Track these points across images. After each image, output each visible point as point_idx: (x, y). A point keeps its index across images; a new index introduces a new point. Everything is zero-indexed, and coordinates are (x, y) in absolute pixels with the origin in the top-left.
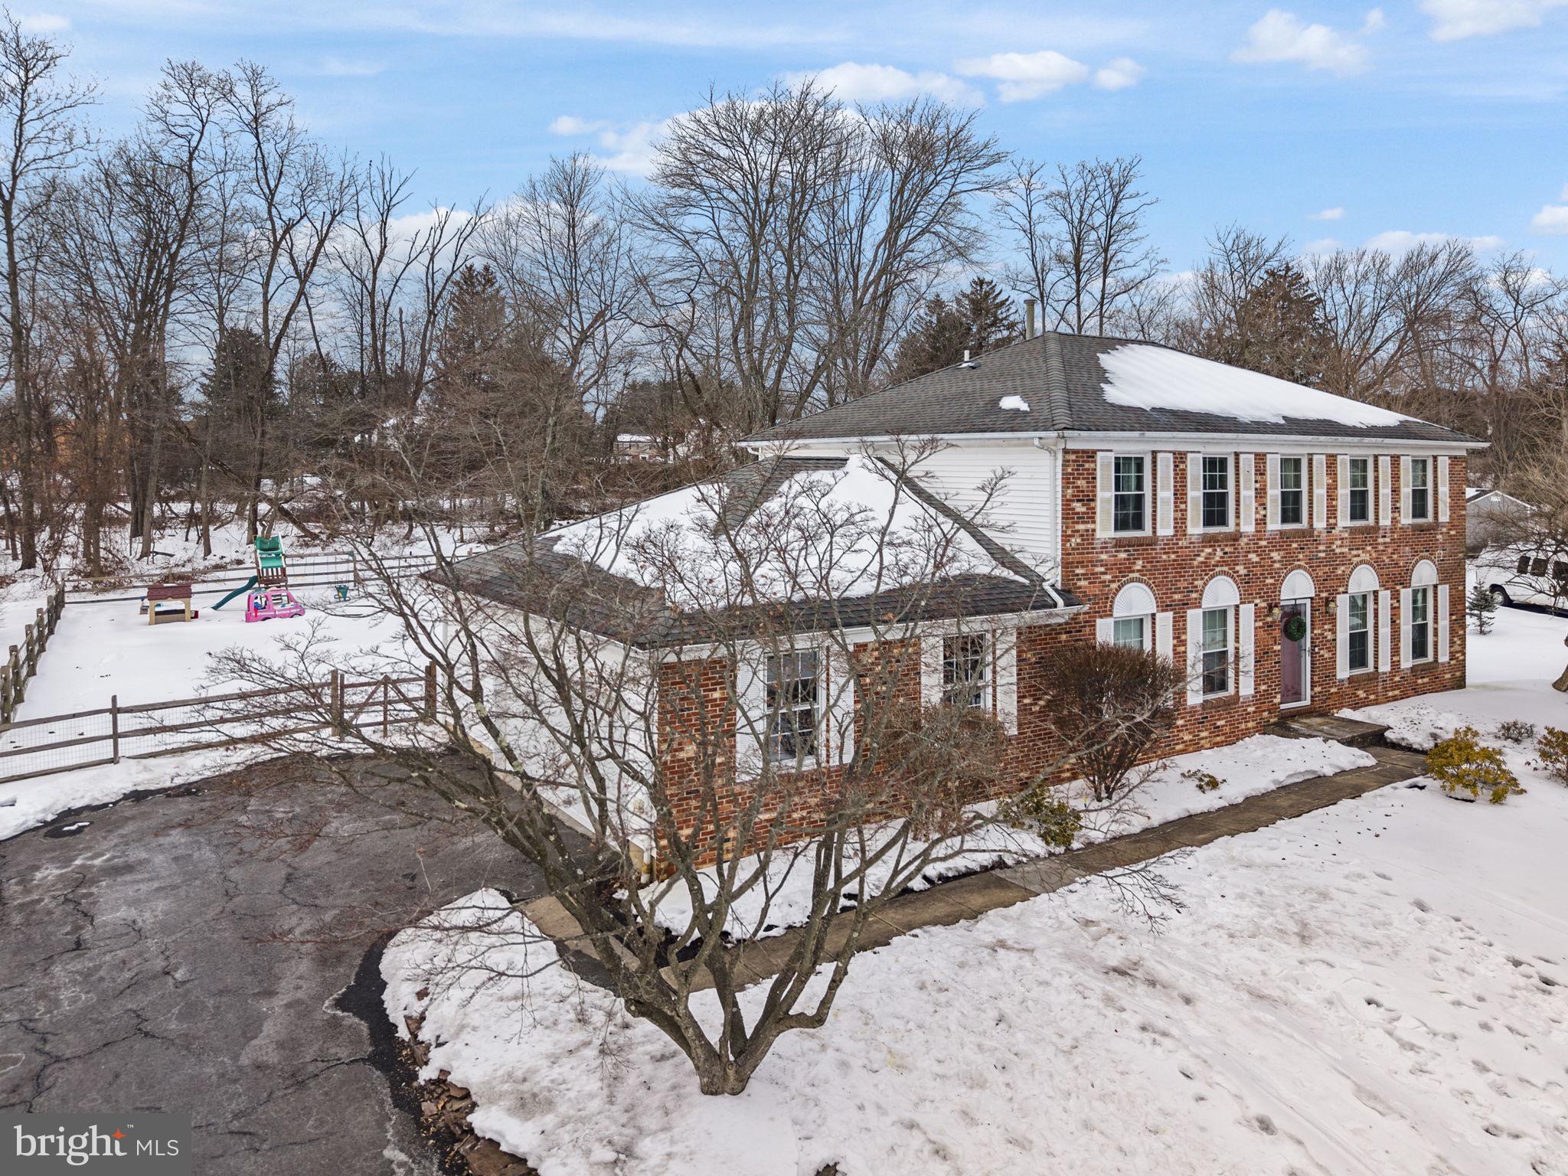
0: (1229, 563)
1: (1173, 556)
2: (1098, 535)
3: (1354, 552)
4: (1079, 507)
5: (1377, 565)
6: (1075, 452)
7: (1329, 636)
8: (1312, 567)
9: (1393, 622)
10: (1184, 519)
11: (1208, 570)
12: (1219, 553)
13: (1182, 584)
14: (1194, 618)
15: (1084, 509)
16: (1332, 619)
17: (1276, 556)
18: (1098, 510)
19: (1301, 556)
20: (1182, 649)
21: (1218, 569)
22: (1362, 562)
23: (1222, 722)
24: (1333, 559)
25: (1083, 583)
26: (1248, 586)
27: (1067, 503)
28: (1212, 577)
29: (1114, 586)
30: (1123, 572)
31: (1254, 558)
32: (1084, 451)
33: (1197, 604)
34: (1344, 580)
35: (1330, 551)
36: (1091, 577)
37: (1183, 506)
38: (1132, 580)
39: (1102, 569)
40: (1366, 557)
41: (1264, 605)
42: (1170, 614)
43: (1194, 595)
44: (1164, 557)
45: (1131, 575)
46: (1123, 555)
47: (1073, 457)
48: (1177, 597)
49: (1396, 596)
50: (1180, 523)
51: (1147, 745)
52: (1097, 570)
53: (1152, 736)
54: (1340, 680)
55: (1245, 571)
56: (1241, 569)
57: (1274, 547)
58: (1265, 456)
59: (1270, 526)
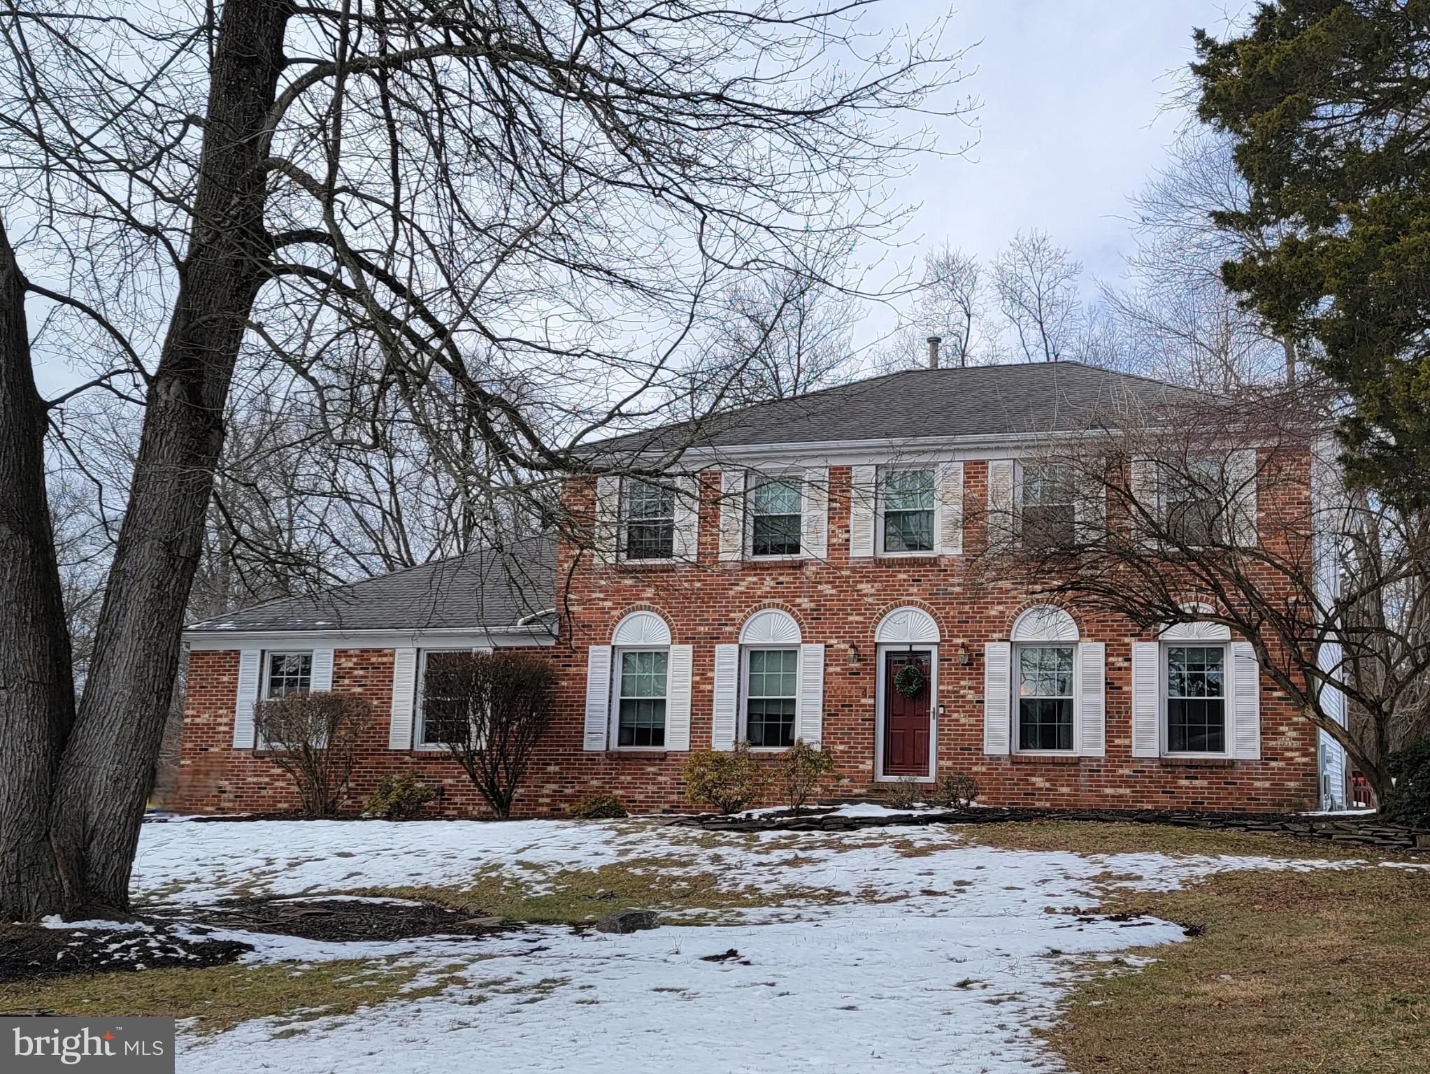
0: (787, 599)
1: (698, 585)
2: (595, 561)
3: (1026, 588)
5: (1075, 605)
7: (971, 695)
8: (935, 605)
9: (1112, 688)
10: (715, 542)
11: (752, 602)
12: (769, 582)
13: (710, 616)
14: (726, 657)
16: (976, 670)
17: (866, 588)
18: (596, 535)
19: (915, 590)
20: (709, 687)
21: (766, 601)
22: (1039, 602)
24: (975, 594)
25: (575, 608)
26: (815, 623)
28: (757, 610)
29: (615, 613)
30: (628, 600)
31: (827, 589)
33: (732, 638)
34: (1005, 625)
35: (970, 579)
36: (589, 604)
37: (714, 531)
38: (640, 608)
39: (601, 596)
40: (1055, 595)
41: (844, 646)
42: (689, 648)
43: (728, 629)
44: (686, 585)
45: (638, 603)
46: (629, 582)
47: (570, 484)
48: (702, 629)
49: (1118, 651)
50: (709, 549)
51: (651, 788)
52: (594, 595)
53: (661, 779)
54: (992, 757)
55: (813, 605)
56: (806, 603)
57: (866, 578)
58: (849, 468)
59: (854, 553)
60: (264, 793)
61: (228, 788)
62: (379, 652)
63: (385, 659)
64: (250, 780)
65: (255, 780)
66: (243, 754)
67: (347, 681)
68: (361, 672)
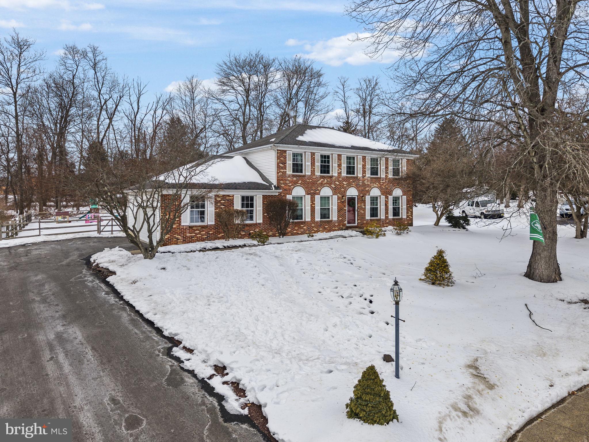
0: (329, 184)
1: (311, 180)
2: (287, 173)
3: (372, 184)
4: (281, 165)
5: (380, 188)
6: (280, 150)
7: (363, 207)
8: (357, 187)
9: (386, 205)
10: (314, 171)
11: (322, 185)
12: (326, 181)
13: (314, 188)
14: (317, 198)
15: (283, 166)
16: (364, 202)
17: (345, 183)
18: (287, 166)
19: (353, 184)
20: (314, 205)
21: (325, 185)
22: (375, 187)
23: (327, 227)
24: (364, 185)
25: (282, 185)
26: (335, 191)
27: (278, 164)
28: (323, 187)
29: (292, 187)
30: (295, 184)
31: (337, 183)
32: (283, 150)
33: (319, 194)
34: (368, 192)
35: (363, 183)
36: (286, 184)
37: (314, 167)
38: (298, 186)
39: (289, 182)
40: (377, 186)
41: (341, 196)
42: (310, 196)
43: (318, 191)
44: (308, 180)
45: (297, 184)
46: (295, 179)
47: (280, 152)
48: (312, 191)
49: (387, 197)
50: (313, 172)
51: (302, 230)
52: (287, 182)
53: (304, 228)
54: (367, 220)
55: (334, 186)
56: (333, 186)
57: (344, 181)
58: (341, 155)
59: (342, 175)
60: (193, 239)
61: (180, 238)
62: (229, 196)
63: (231, 198)
64: (188, 235)
65: (190, 235)
66: (185, 227)
67: (219, 204)
68: (223, 202)
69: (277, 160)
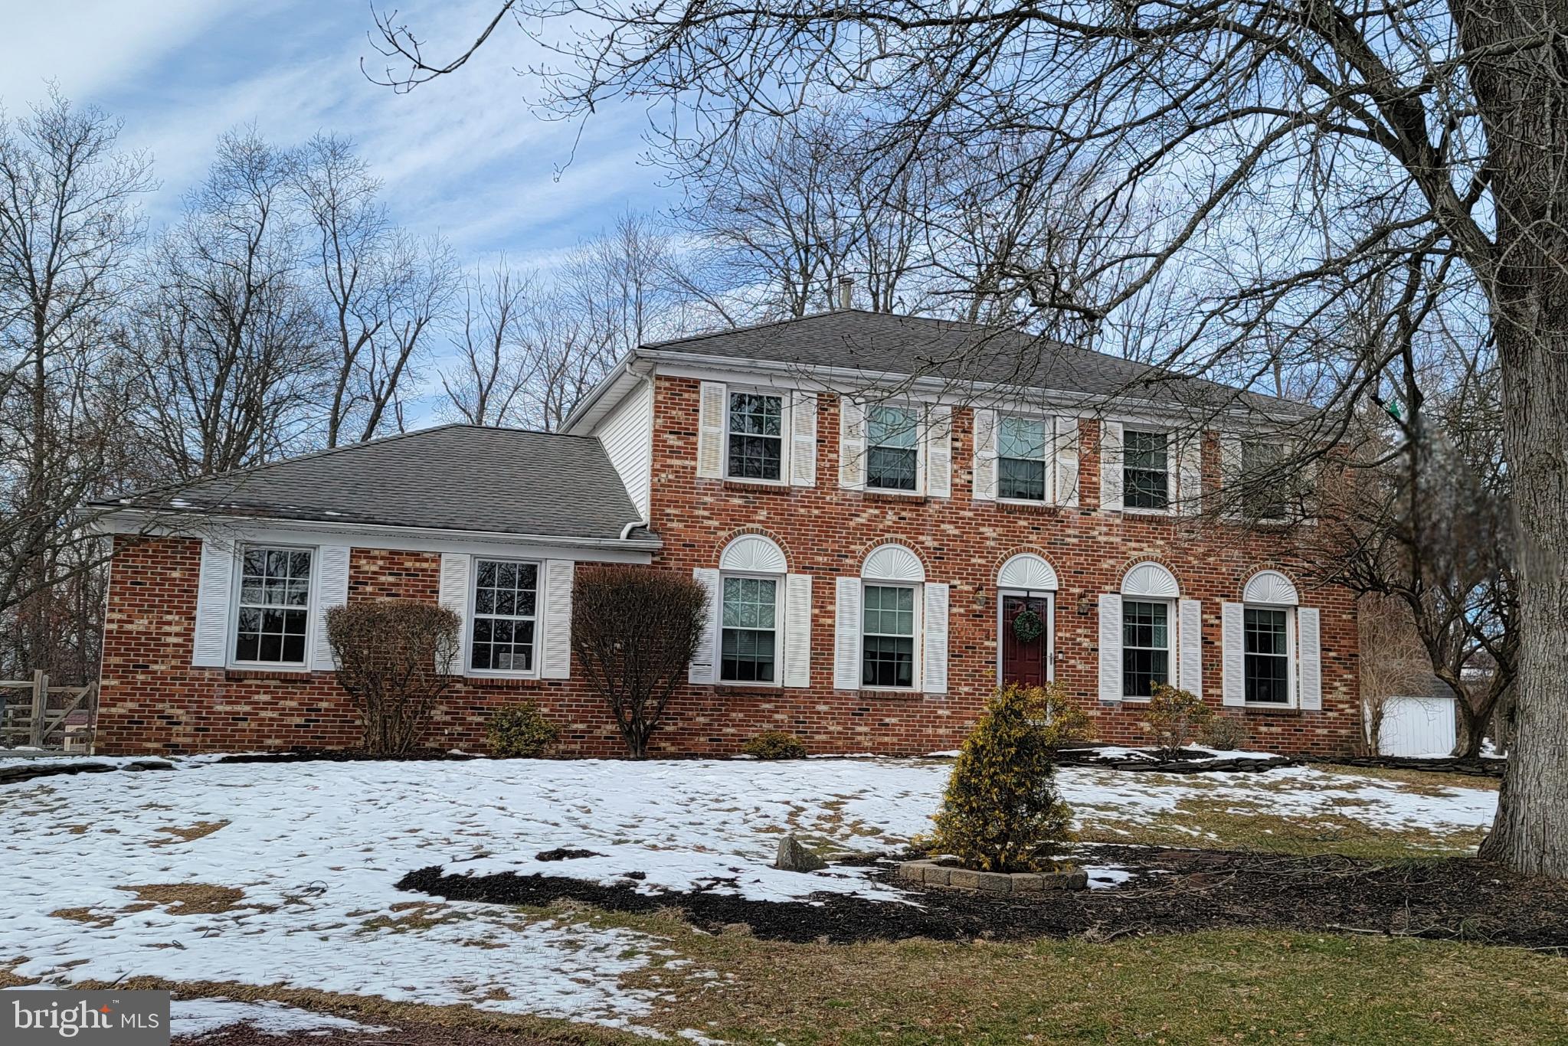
0: (909, 535)
1: (816, 512)
2: (698, 474)
3: (1133, 545)
4: (672, 440)
5: (1176, 564)
6: (668, 379)
7: (1086, 643)
8: (1054, 554)
9: (1207, 642)
10: (834, 469)
11: (872, 535)
12: (891, 517)
13: (830, 546)
14: (848, 593)
15: (680, 443)
16: (1091, 620)
17: (988, 531)
18: (700, 446)
19: (1033, 537)
20: (829, 621)
21: (888, 536)
22: (1145, 559)
23: (894, 720)
24: (1089, 547)
25: (675, 525)
26: (938, 562)
27: (657, 433)
28: (879, 543)
29: (723, 534)
30: (737, 523)
31: (951, 529)
32: (682, 380)
33: (854, 571)
34: (1114, 579)
35: (1085, 532)
36: (691, 521)
37: (833, 456)
38: (751, 531)
39: (706, 513)
40: (1158, 553)
41: (969, 588)
42: (807, 578)
43: (849, 561)
44: (802, 511)
45: (750, 525)
46: (737, 501)
47: (667, 384)
48: (820, 559)
49: (1211, 609)
50: (827, 473)
51: (766, 726)
52: (697, 512)
53: (777, 717)
54: (1105, 702)
55: (936, 544)
56: (929, 541)
57: (986, 522)
58: (970, 409)
59: (977, 495)
60: (242, 725)
61: (184, 719)
62: (416, 556)
63: (425, 565)
64: (219, 708)
65: (228, 708)
66: (207, 674)
67: (369, 589)
68: (391, 579)
69: (656, 417)
